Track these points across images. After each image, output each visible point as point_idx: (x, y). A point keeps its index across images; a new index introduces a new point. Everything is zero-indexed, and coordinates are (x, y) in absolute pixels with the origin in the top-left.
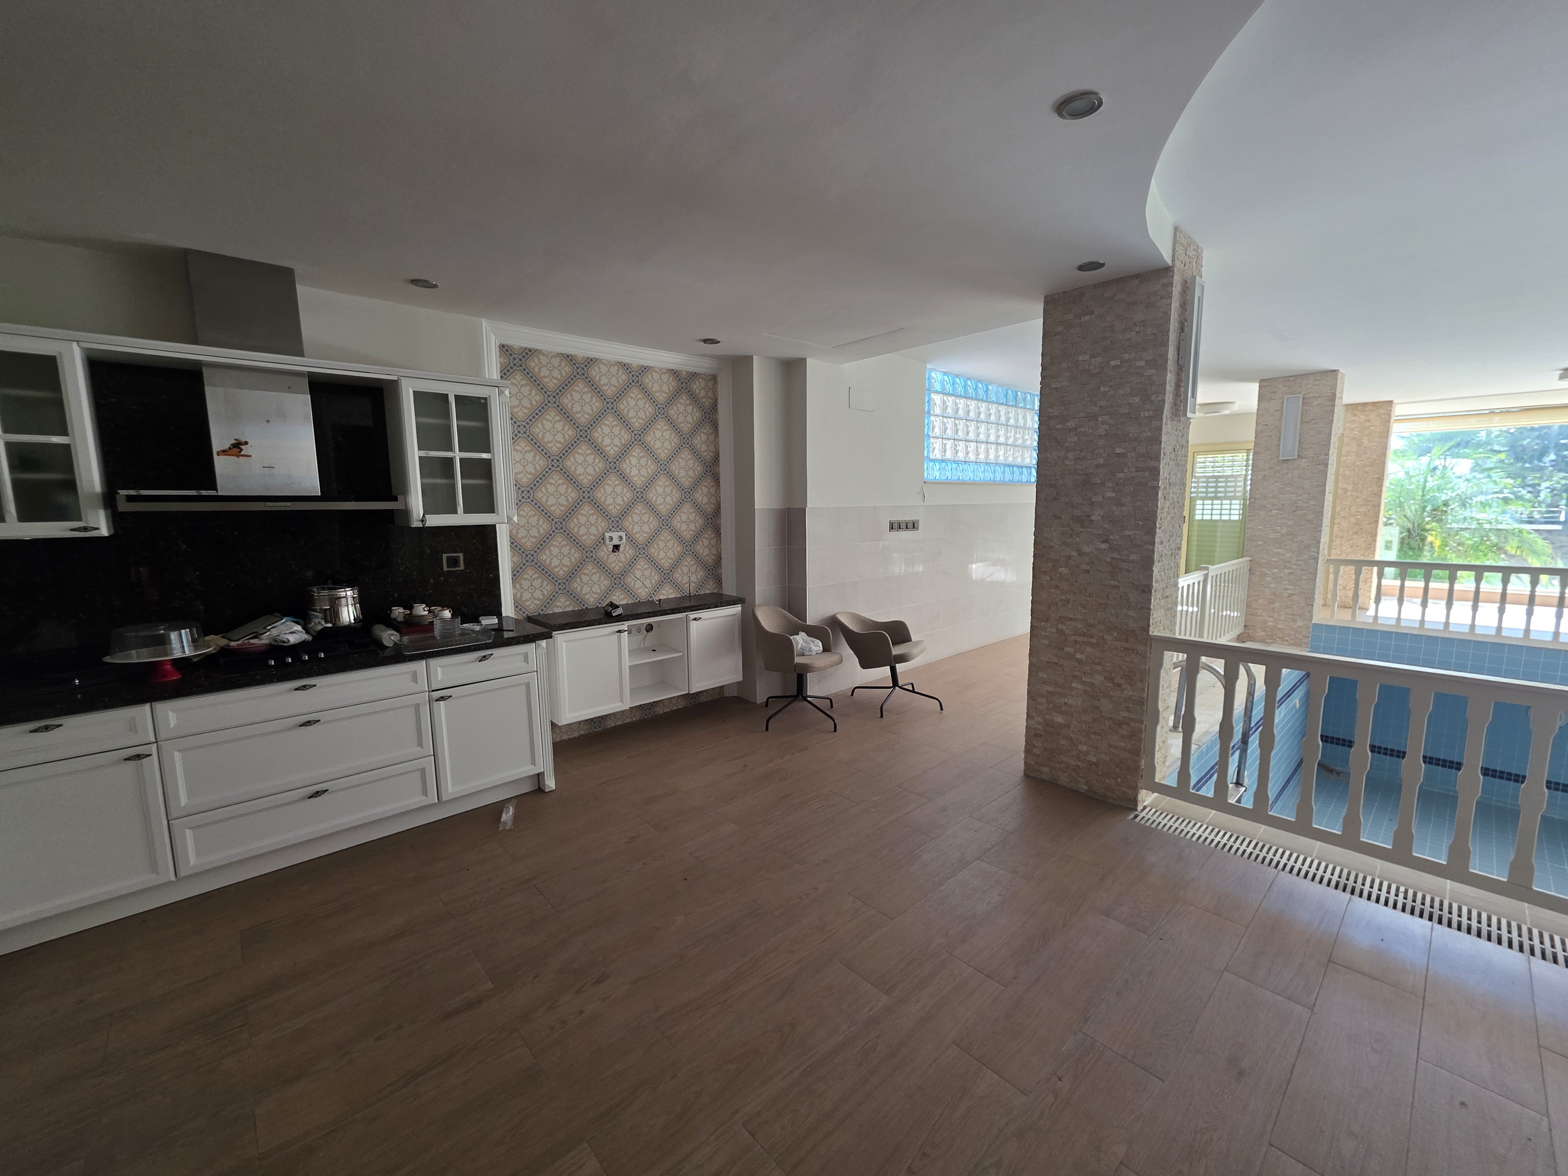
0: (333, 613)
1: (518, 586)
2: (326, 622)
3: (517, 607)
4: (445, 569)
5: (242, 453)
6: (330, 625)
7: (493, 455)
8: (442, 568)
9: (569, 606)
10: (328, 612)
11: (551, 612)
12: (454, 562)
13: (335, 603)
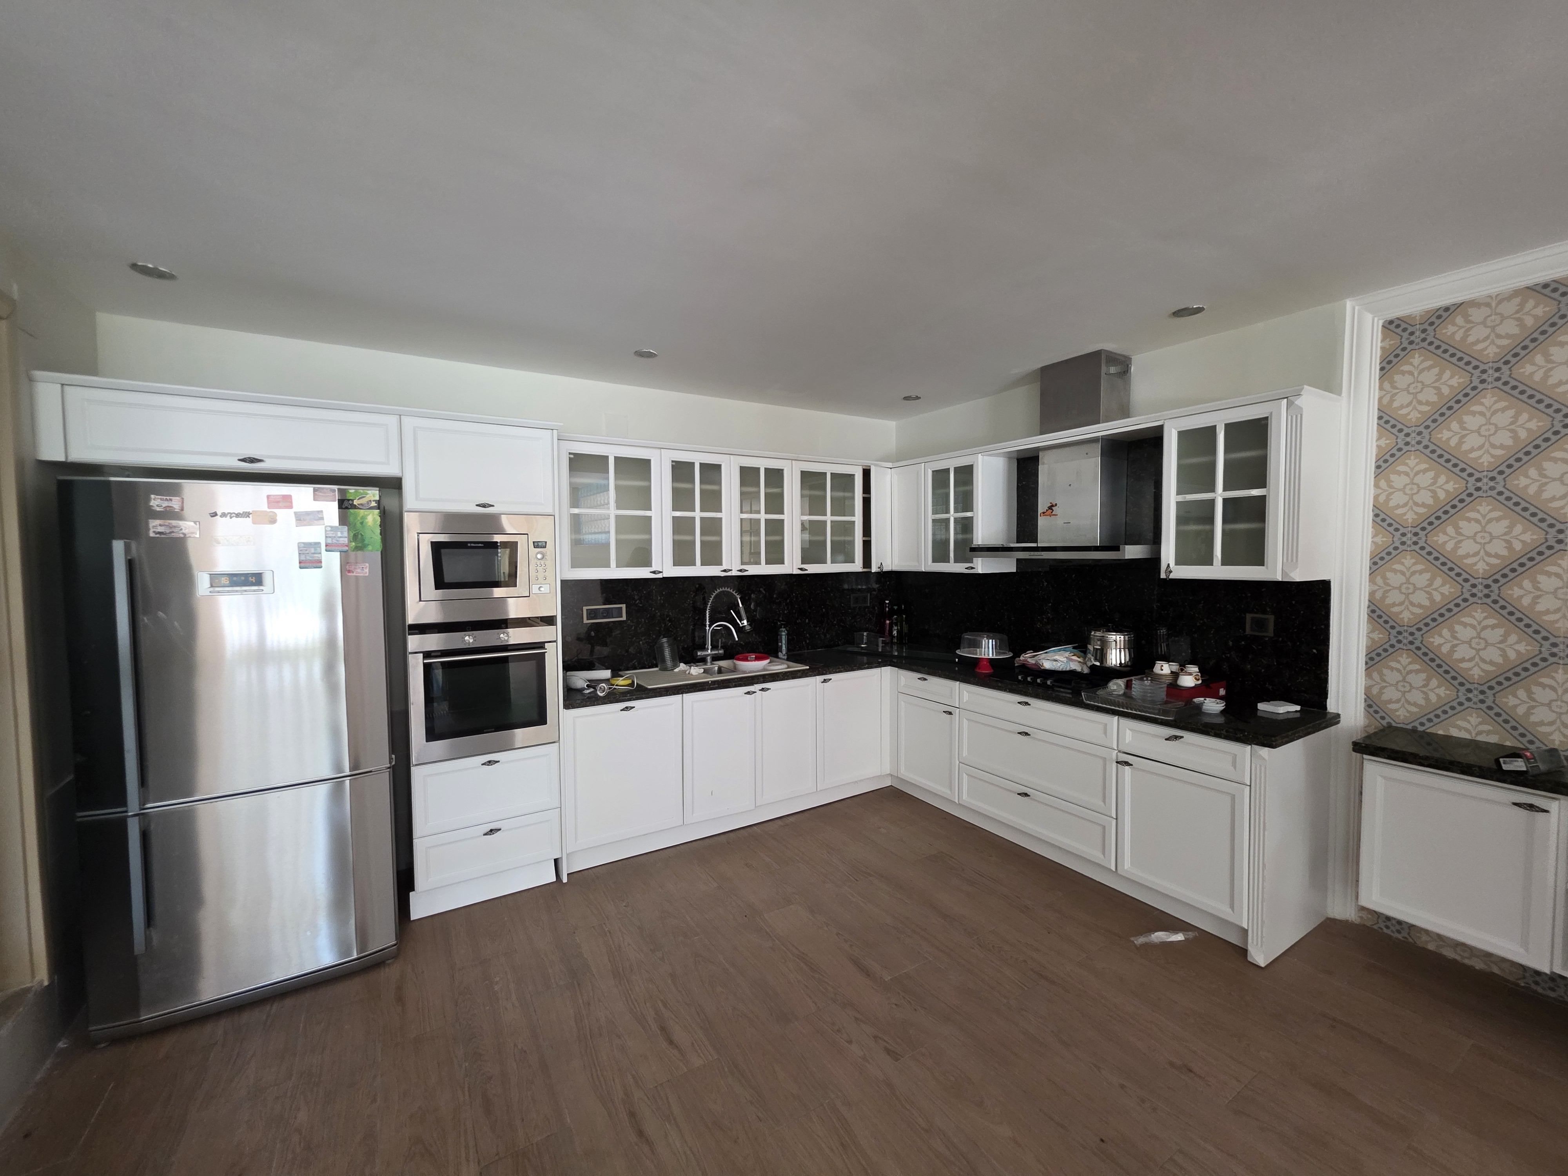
0: (1102, 654)
1: (1375, 675)
2: (1096, 660)
3: (1370, 706)
4: (1248, 631)
5: (1053, 513)
6: (1098, 664)
7: (1269, 491)
8: (1244, 631)
9: (1488, 733)
10: (1099, 652)
11: (1440, 732)
12: (1260, 624)
13: (1105, 644)
